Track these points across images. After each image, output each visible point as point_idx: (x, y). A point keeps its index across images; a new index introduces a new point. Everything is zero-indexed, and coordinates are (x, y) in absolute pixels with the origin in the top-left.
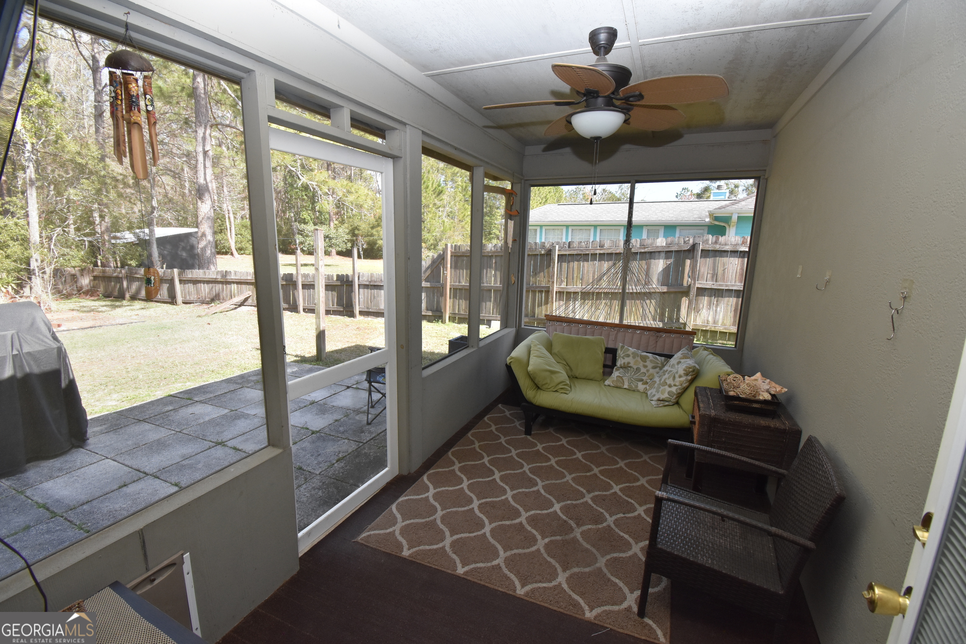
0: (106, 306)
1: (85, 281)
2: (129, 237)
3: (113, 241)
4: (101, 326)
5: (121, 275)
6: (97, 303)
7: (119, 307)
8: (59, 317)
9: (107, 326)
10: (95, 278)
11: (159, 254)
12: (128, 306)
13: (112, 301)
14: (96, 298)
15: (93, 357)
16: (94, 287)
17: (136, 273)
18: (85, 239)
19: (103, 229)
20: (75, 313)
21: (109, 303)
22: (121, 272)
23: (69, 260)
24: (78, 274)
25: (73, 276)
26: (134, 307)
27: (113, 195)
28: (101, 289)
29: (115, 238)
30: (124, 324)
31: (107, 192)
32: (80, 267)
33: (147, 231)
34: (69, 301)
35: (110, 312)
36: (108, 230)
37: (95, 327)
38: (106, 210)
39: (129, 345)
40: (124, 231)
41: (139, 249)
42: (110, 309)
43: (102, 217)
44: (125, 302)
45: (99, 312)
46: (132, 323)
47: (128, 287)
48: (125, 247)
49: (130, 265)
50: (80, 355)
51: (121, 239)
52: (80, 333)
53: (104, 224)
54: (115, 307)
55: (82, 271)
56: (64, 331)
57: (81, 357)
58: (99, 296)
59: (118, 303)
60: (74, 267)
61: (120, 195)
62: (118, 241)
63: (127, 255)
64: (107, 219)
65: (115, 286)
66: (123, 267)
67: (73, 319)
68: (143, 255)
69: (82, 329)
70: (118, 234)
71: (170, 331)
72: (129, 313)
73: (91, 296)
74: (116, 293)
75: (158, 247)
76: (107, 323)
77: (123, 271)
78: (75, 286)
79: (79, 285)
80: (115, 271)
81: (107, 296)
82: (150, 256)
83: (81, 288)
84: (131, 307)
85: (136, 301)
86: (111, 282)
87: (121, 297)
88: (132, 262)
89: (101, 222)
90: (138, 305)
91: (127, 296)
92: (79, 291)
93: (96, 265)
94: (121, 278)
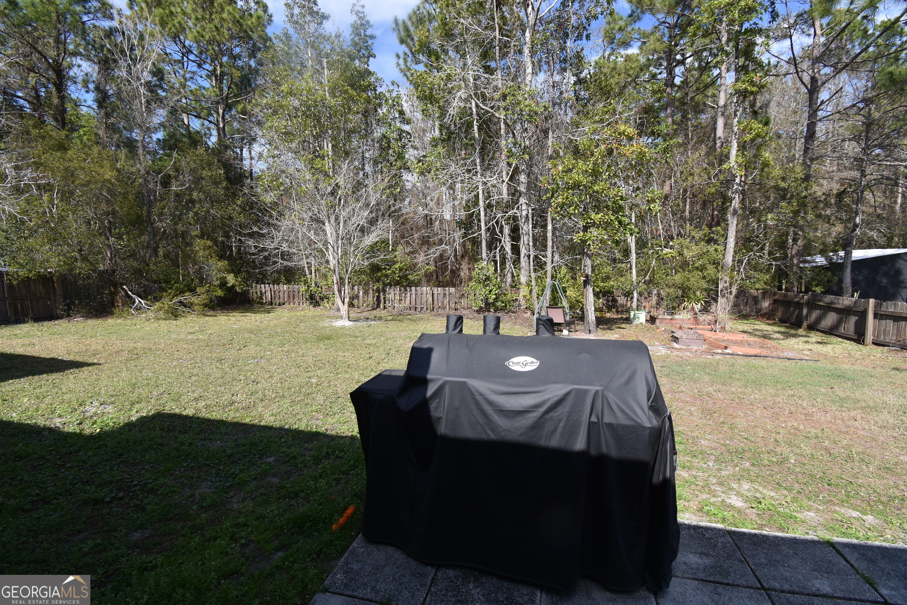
0: (779, 332)
1: (766, 304)
2: (820, 260)
3: (801, 265)
4: (766, 357)
5: (802, 301)
6: (770, 328)
7: (794, 336)
8: (731, 338)
9: (773, 358)
10: (775, 302)
11: (852, 279)
12: (802, 336)
13: (787, 327)
14: (772, 322)
15: (745, 397)
16: (772, 310)
17: (819, 301)
18: (774, 263)
19: (794, 252)
20: (746, 337)
21: (782, 329)
22: (803, 297)
23: (754, 282)
24: (760, 296)
25: (755, 298)
26: (809, 339)
27: (810, 217)
28: (779, 314)
29: (805, 262)
30: (792, 359)
31: (806, 213)
32: (763, 289)
33: (842, 253)
34: (746, 322)
35: (780, 342)
36: (799, 254)
37: (760, 356)
38: (800, 233)
39: (791, 392)
40: (815, 255)
41: (829, 274)
42: (782, 337)
43: (795, 240)
44: (801, 331)
45: (770, 339)
46: (802, 360)
47: (807, 316)
48: (813, 271)
49: (815, 291)
50: (733, 389)
51: (811, 262)
52: (741, 361)
53: (796, 247)
54: (787, 335)
55: (765, 293)
56: (728, 354)
57: (733, 393)
58: (775, 320)
59: (793, 332)
60: (757, 290)
61: (819, 216)
62: (807, 265)
63: (813, 280)
64: (800, 243)
65: (794, 312)
66: (806, 292)
67: (740, 343)
68: (831, 281)
69: (746, 356)
70: (809, 258)
71: (849, 383)
72: (801, 346)
73: (768, 319)
74: (793, 320)
75: (852, 272)
76: (774, 354)
77: (805, 297)
78: (754, 307)
79: (759, 307)
80: (796, 296)
81: (783, 321)
82: (841, 281)
83: (760, 310)
84: (806, 339)
85: (813, 332)
86: (790, 307)
87: (797, 325)
88: (817, 289)
89: (793, 245)
90: (815, 337)
91: (805, 324)
92: (757, 313)
93: (780, 288)
94: (802, 304)
